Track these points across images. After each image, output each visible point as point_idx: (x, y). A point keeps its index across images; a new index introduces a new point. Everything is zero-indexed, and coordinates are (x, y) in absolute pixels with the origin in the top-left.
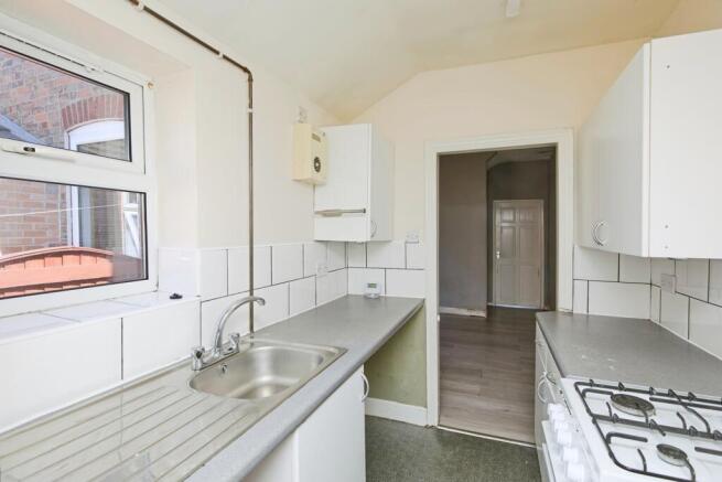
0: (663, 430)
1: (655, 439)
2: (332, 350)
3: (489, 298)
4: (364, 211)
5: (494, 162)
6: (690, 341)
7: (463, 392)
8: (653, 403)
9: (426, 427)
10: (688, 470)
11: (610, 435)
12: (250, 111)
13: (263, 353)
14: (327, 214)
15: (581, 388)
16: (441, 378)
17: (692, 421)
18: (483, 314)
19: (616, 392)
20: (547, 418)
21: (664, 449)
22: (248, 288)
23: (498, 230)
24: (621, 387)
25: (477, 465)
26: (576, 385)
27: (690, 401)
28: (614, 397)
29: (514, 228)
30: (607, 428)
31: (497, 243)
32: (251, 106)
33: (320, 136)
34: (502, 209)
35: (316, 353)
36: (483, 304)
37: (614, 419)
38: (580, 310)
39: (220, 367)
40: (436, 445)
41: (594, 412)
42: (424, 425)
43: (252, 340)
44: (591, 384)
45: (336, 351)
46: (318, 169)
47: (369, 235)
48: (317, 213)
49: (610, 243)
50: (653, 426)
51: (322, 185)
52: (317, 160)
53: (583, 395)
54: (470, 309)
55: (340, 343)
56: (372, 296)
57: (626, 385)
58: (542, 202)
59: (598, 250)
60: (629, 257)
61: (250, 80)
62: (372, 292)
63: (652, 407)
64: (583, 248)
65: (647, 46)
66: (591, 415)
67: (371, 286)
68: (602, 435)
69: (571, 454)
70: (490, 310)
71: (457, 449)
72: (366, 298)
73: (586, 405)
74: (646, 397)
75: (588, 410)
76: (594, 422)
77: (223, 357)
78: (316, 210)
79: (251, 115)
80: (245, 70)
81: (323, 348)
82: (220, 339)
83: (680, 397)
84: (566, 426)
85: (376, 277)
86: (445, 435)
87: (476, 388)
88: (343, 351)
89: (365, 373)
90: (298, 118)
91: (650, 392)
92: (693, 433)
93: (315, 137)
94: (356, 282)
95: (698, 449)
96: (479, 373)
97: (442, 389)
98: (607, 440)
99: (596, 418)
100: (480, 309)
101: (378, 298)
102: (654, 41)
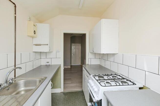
0: (106, 80)
1: (106, 81)
2: (43, 78)
3: (71, 64)
4: (48, 45)
5: (72, 36)
6: (105, 67)
7: (68, 83)
8: (104, 76)
9: (61, 92)
10: (110, 84)
11: (100, 82)
12: (15, 15)
13: (21, 82)
14: (36, 45)
15: (94, 76)
16: (64, 81)
17: (109, 78)
18: (70, 67)
19: (99, 76)
20: (89, 83)
21: (107, 82)
22: (14, 65)
23: (72, 49)
24: (99, 75)
25: (72, 97)
26: (93, 76)
27: (108, 75)
28: (98, 76)
29: (75, 49)
30: (99, 81)
31: (72, 52)
32: (15, 14)
33: (36, 25)
34: (73, 45)
35: (38, 79)
36: (70, 65)
37: (100, 80)
38: (90, 64)
39: (7, 88)
40: (63, 96)
41: (97, 79)
42: (60, 92)
43: (15, 80)
44: (95, 75)
45: (44, 78)
46: (35, 34)
47: (49, 50)
48: (34, 45)
49: (95, 51)
50: (105, 80)
51: (36, 37)
52: (35, 31)
53: (94, 77)
54: (67, 66)
55: (44, 76)
56: (48, 65)
57: (100, 75)
58: (80, 44)
59: (94, 53)
60: (97, 53)
61: (15, 7)
62: (48, 64)
63: (104, 77)
64: (90, 53)
65: (102, 20)
66: (96, 80)
67: (47, 62)
68: (99, 82)
69: (94, 87)
70: (71, 66)
71: (68, 95)
72: (46, 65)
73: (95, 79)
74: (103, 76)
75: (96, 79)
76: (97, 81)
77: (8, 85)
78: (33, 44)
79: (15, 17)
80: (14, 3)
81: (40, 78)
82: (7, 80)
83: (107, 75)
84: (92, 83)
85: (49, 60)
86: (65, 93)
87: (70, 82)
88: (46, 78)
89: (51, 82)
90: (29, 20)
91: (103, 75)
92: (109, 79)
93: (34, 25)
94: (43, 62)
95: (111, 81)
96: (70, 79)
97: (64, 84)
98: (100, 83)
99: (97, 80)
100: (69, 66)
101: (49, 65)
102: (103, 19)
